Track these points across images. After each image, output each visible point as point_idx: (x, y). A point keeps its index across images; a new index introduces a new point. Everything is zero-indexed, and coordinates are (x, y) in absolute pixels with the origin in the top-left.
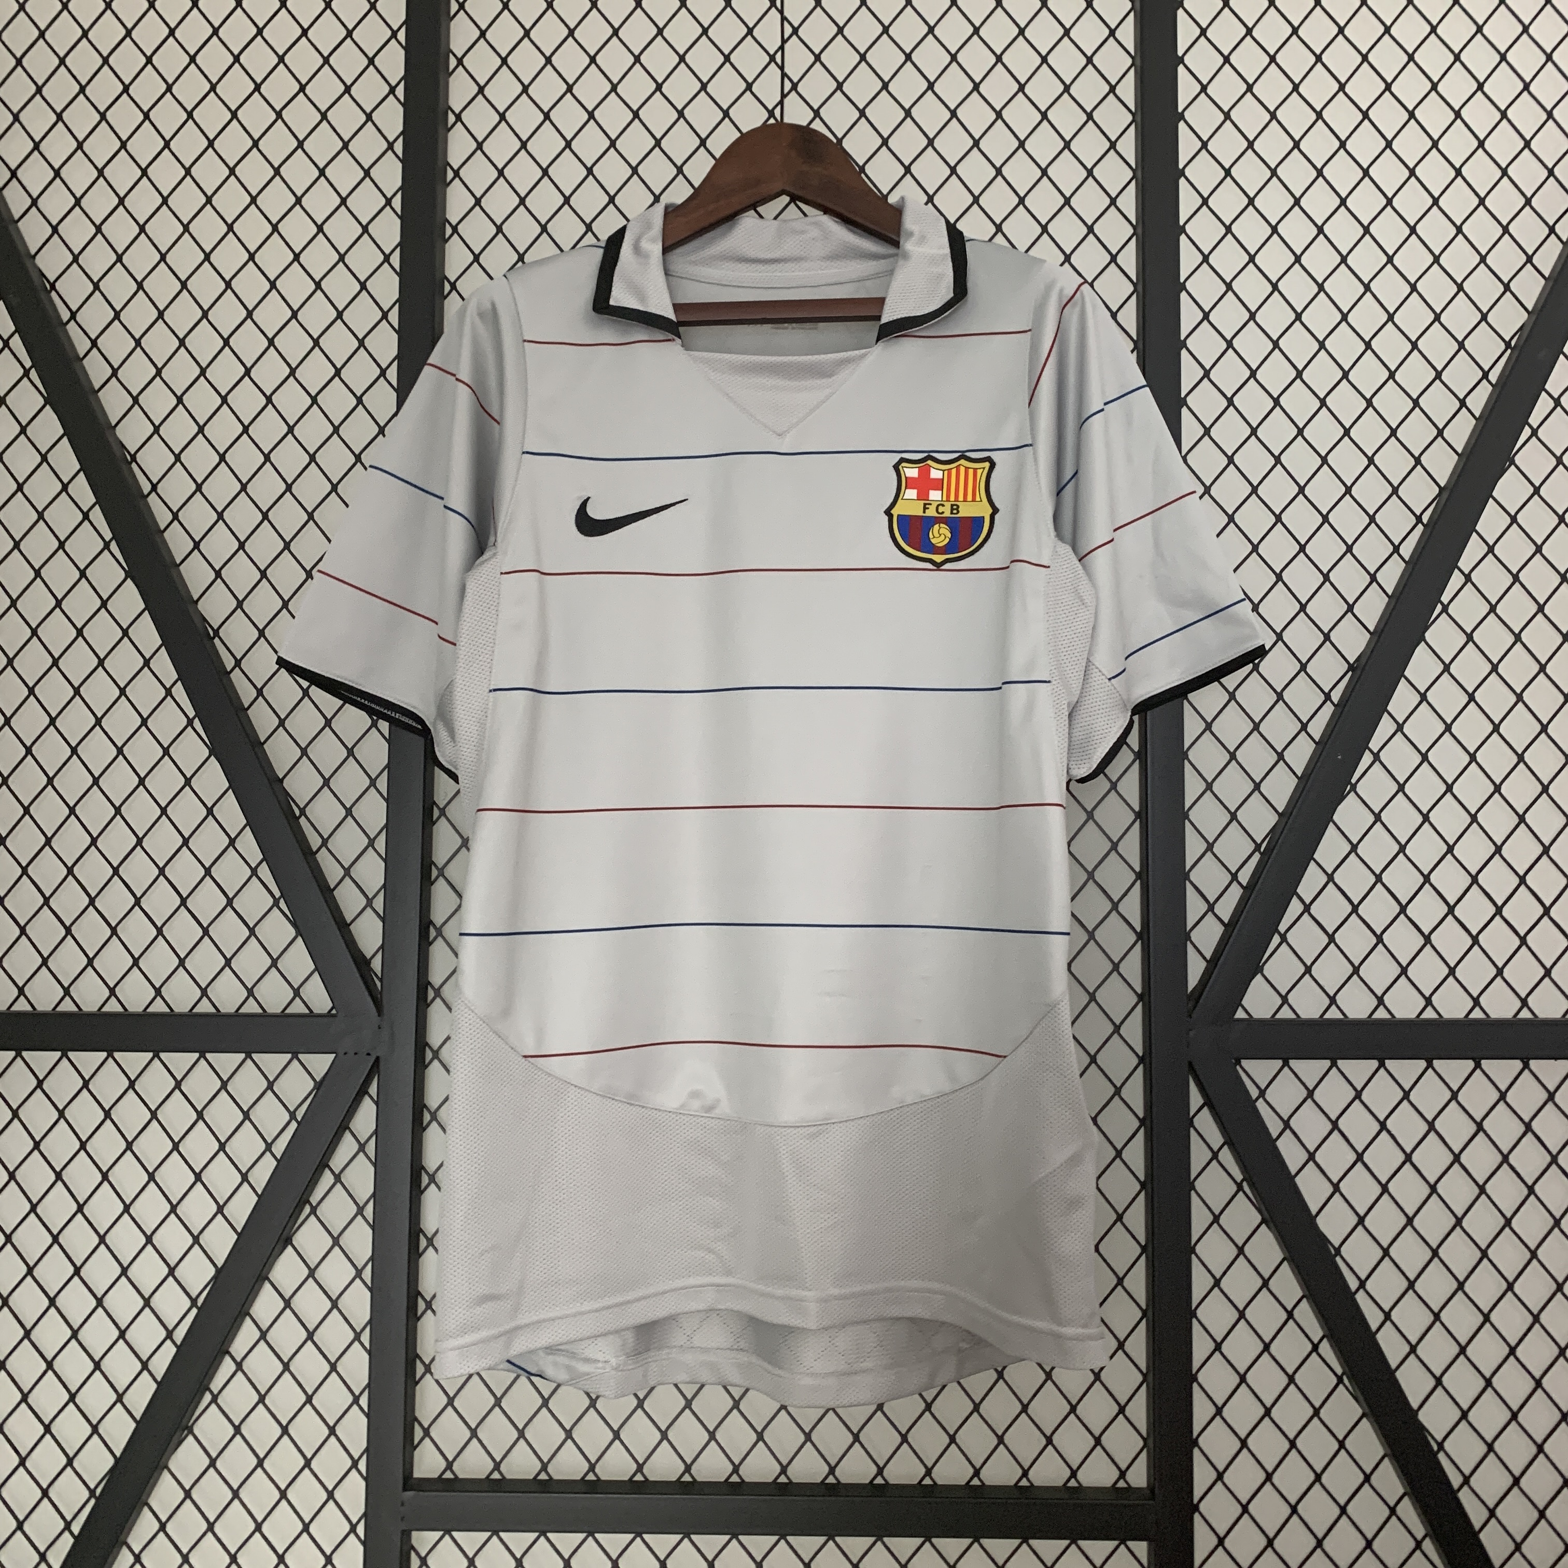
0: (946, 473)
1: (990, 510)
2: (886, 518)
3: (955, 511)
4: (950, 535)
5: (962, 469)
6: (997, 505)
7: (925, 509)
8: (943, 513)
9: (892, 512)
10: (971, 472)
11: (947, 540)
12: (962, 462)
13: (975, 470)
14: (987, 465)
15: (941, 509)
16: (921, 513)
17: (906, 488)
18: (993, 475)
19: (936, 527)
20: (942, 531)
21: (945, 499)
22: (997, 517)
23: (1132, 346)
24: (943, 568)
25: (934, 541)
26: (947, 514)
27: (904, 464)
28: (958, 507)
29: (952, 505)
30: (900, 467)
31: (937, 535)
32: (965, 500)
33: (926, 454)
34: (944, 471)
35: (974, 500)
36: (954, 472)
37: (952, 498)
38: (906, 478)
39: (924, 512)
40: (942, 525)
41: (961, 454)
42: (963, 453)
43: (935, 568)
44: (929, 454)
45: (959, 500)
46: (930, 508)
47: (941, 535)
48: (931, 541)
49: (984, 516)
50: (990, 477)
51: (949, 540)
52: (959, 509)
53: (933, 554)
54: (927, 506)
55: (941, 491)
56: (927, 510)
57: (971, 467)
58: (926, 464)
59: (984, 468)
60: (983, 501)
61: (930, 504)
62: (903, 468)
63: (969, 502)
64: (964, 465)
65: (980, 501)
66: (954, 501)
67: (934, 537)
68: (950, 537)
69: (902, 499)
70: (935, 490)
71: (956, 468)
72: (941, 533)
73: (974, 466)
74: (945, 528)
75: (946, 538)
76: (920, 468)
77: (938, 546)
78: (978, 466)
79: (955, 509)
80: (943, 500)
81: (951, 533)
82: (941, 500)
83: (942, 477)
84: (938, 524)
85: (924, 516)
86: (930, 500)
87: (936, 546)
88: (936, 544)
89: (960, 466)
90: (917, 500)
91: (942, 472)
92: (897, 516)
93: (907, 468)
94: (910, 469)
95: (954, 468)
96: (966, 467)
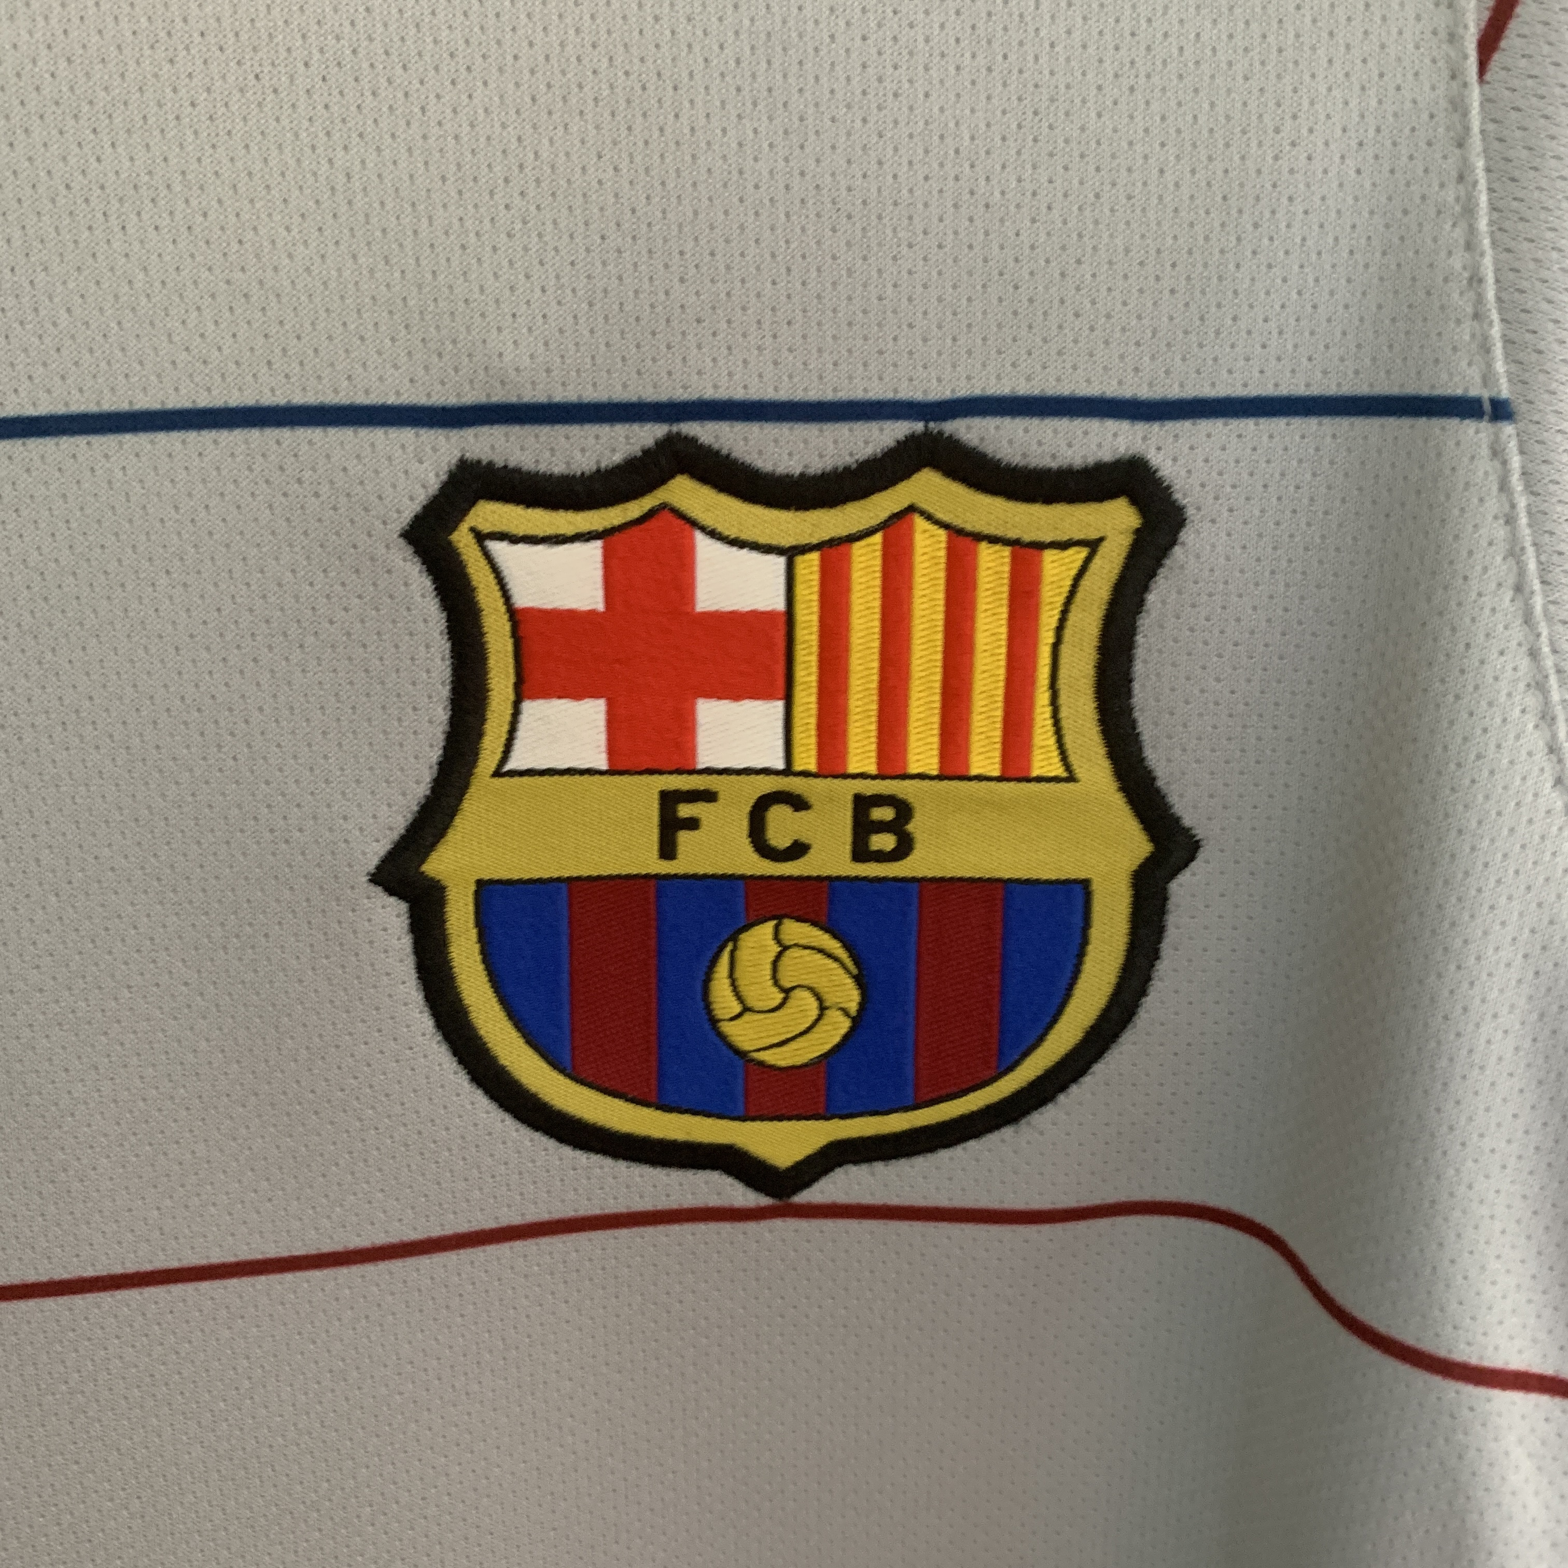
0: (809, 566)
1: (1130, 846)
3: (884, 842)
4: (852, 998)
5: (929, 550)
7: (670, 829)
8: (798, 850)
9: (436, 865)
10: (993, 566)
11: (835, 1029)
12: (926, 486)
13: (1025, 553)
14: (1117, 520)
15: (782, 826)
16: (640, 856)
17: (521, 692)
18: (1162, 594)
19: (758, 942)
20: (796, 967)
21: (806, 759)
24: (803, 1197)
25: (745, 1034)
26: (831, 855)
27: (488, 515)
28: (904, 810)
29: (862, 804)
30: (462, 539)
31: (764, 994)
32: (952, 766)
33: (647, 435)
34: (792, 553)
35: (1015, 767)
36: (867, 563)
37: (861, 754)
38: (513, 613)
39: (668, 850)
40: (795, 930)
41: (919, 427)
42: (932, 425)
43: (765, 1201)
44: (675, 428)
45: (914, 769)
46: (704, 823)
47: (787, 992)
48: (722, 1037)
49: (1085, 884)
50: (1139, 605)
51: (844, 1025)
52: (910, 827)
53: (743, 1119)
54: (685, 811)
55: (780, 705)
56: (683, 837)
57: (993, 540)
58: (664, 506)
59: (1093, 545)
60: (1079, 772)
61: (709, 796)
62: (481, 537)
63: (980, 778)
64: (940, 516)
65: (1060, 771)
66: (872, 769)
67: (746, 1009)
68: (853, 1007)
69: (498, 774)
70: (736, 697)
71: (878, 538)
72: (787, 984)
73: (1012, 534)
74: (821, 951)
75: (823, 1008)
76: (617, 537)
77: (772, 1067)
78: (1048, 539)
79: (882, 827)
80: (798, 767)
81: (859, 980)
82: (780, 765)
83: (780, 605)
84: (771, 924)
85: (667, 877)
86: (709, 771)
87: (761, 1064)
88: (759, 1050)
89: (912, 520)
90: (611, 772)
91: (780, 562)
92: (477, 893)
93: (514, 539)
94: (540, 549)
95: (869, 533)
96: (955, 532)
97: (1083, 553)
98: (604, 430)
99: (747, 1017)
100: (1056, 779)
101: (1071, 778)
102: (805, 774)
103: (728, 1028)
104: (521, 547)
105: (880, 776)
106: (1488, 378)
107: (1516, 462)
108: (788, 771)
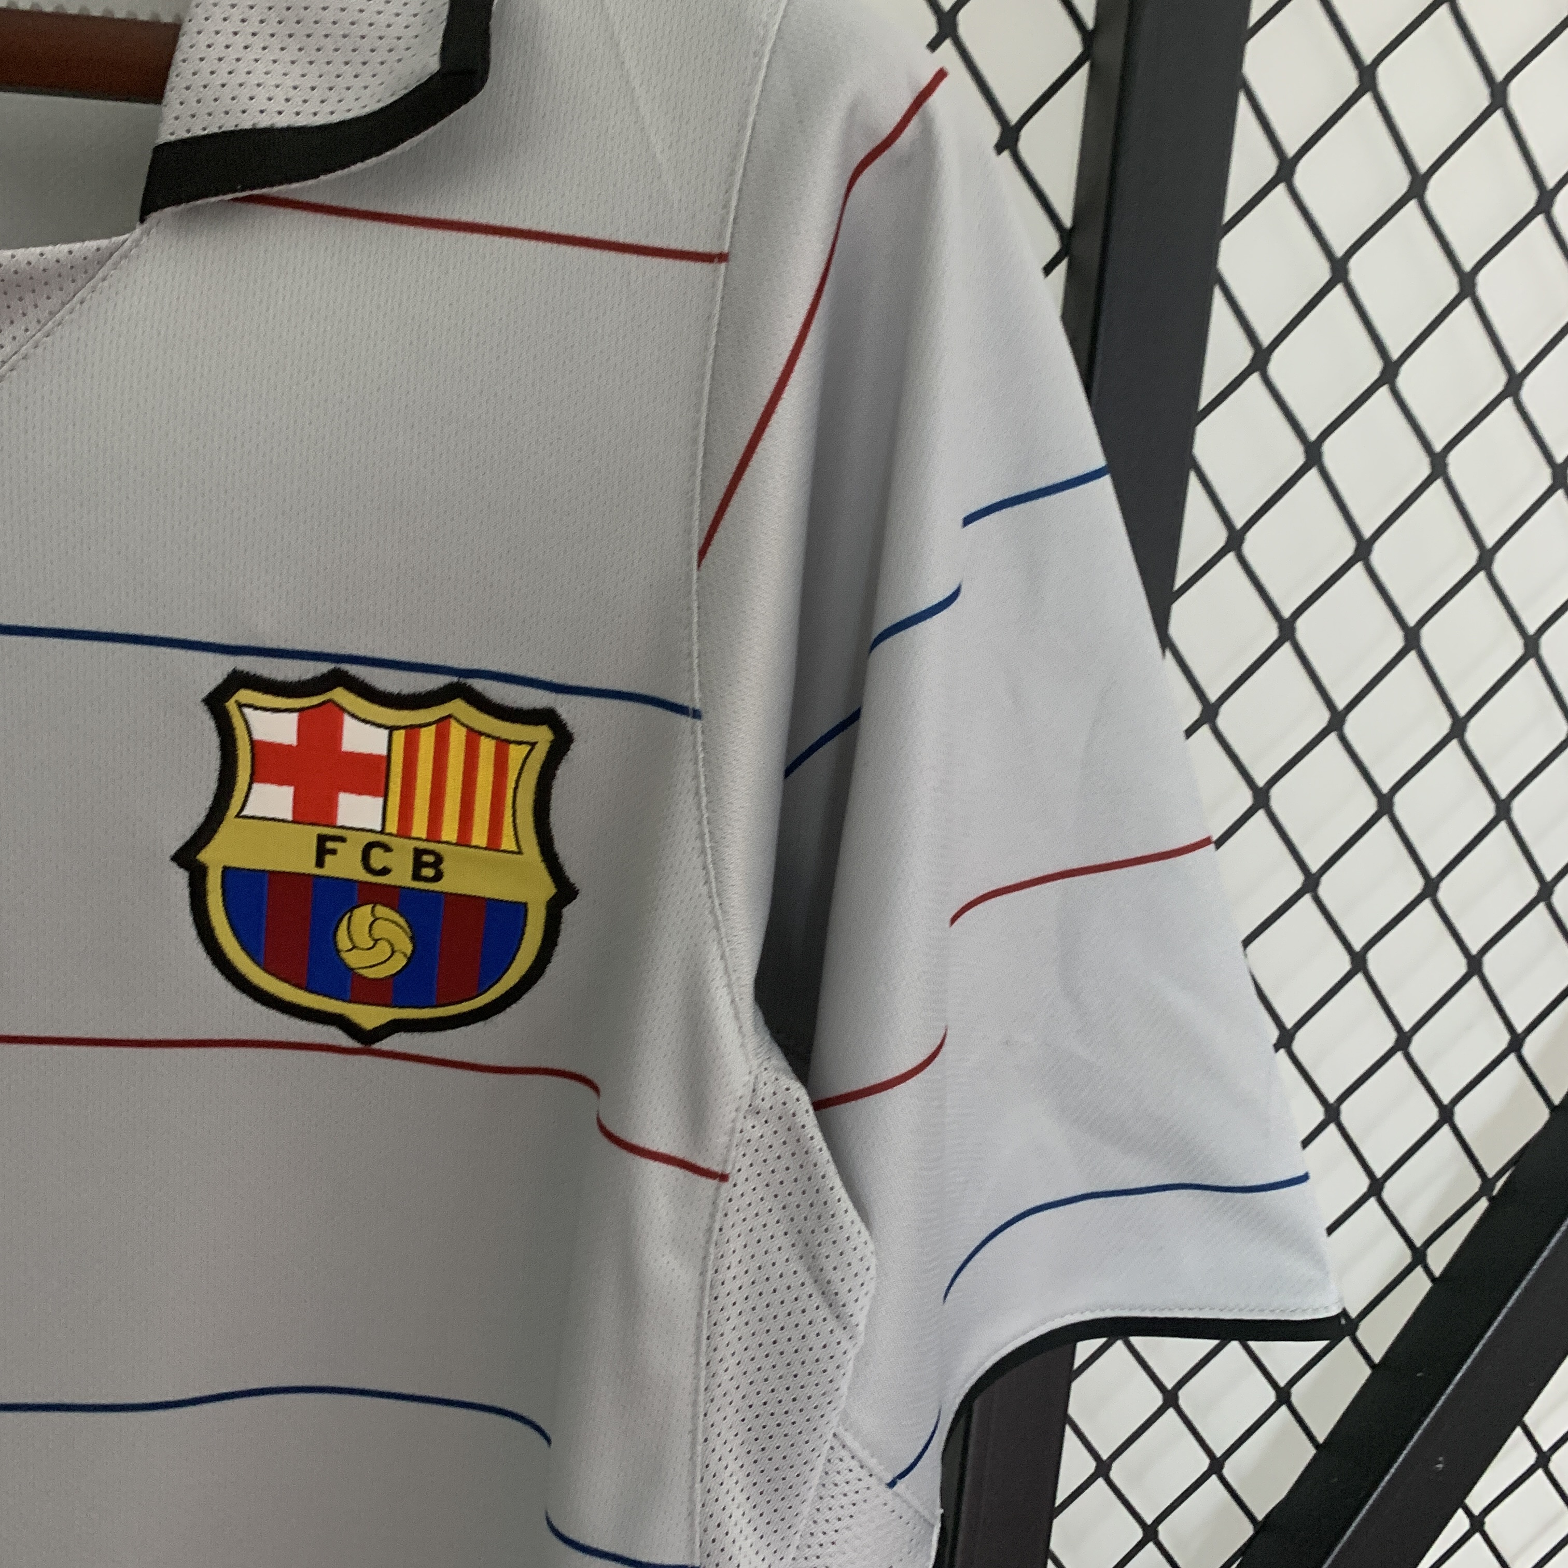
0: (399, 736)
1: (546, 889)
2: (181, 877)
3: (428, 872)
4: (408, 948)
5: (457, 736)
6: (573, 871)
7: (322, 853)
8: (385, 871)
9: (204, 856)
10: (487, 748)
11: (399, 963)
12: (457, 707)
13: (503, 744)
14: (543, 735)
15: (378, 859)
16: (306, 864)
17: (252, 780)
18: (563, 772)
19: (363, 914)
20: (381, 929)
21: (392, 827)
22: (568, 912)
23: (1052, 244)
24: (377, 1046)
25: (353, 959)
26: (402, 876)
27: (244, 695)
28: (439, 859)
29: (418, 853)
30: (231, 705)
31: (364, 940)
32: (464, 840)
33: (324, 668)
34: (392, 729)
35: (494, 844)
36: (427, 738)
37: (420, 828)
38: (253, 743)
39: (320, 863)
40: (381, 910)
41: (455, 679)
42: (461, 679)
43: (357, 1045)
44: (338, 666)
45: (444, 838)
46: (339, 852)
47: (376, 941)
48: (342, 960)
49: (525, 905)
50: (553, 776)
51: (404, 962)
52: (442, 866)
53: (350, 1002)
54: (330, 845)
55: (380, 800)
56: (328, 858)
57: (488, 736)
58: (329, 701)
59: (533, 745)
60: (524, 851)
61: (342, 840)
62: (240, 706)
63: (476, 847)
64: (463, 720)
65: (514, 848)
66: (424, 836)
67: (354, 947)
68: (409, 952)
69: (238, 816)
70: (360, 794)
71: (433, 727)
72: (376, 937)
73: (497, 734)
74: (393, 922)
75: (393, 952)
76: (305, 713)
77: (365, 978)
78: (513, 739)
79: (427, 865)
80: (387, 830)
81: (412, 939)
82: (379, 828)
83: (384, 752)
84: (369, 907)
85: (318, 877)
86: (342, 827)
87: (360, 976)
88: (360, 968)
89: (449, 723)
90: (294, 822)
91: (386, 732)
92: (223, 872)
93: (256, 708)
94: (268, 714)
95: (429, 724)
96: (470, 730)
97: (528, 748)
98: (304, 663)
99: (354, 951)
100: (512, 852)
101: (520, 852)
102: (390, 834)
103: (344, 955)
104: (258, 712)
105: (427, 840)
106: (692, 699)
107: (700, 738)
108: (382, 832)
